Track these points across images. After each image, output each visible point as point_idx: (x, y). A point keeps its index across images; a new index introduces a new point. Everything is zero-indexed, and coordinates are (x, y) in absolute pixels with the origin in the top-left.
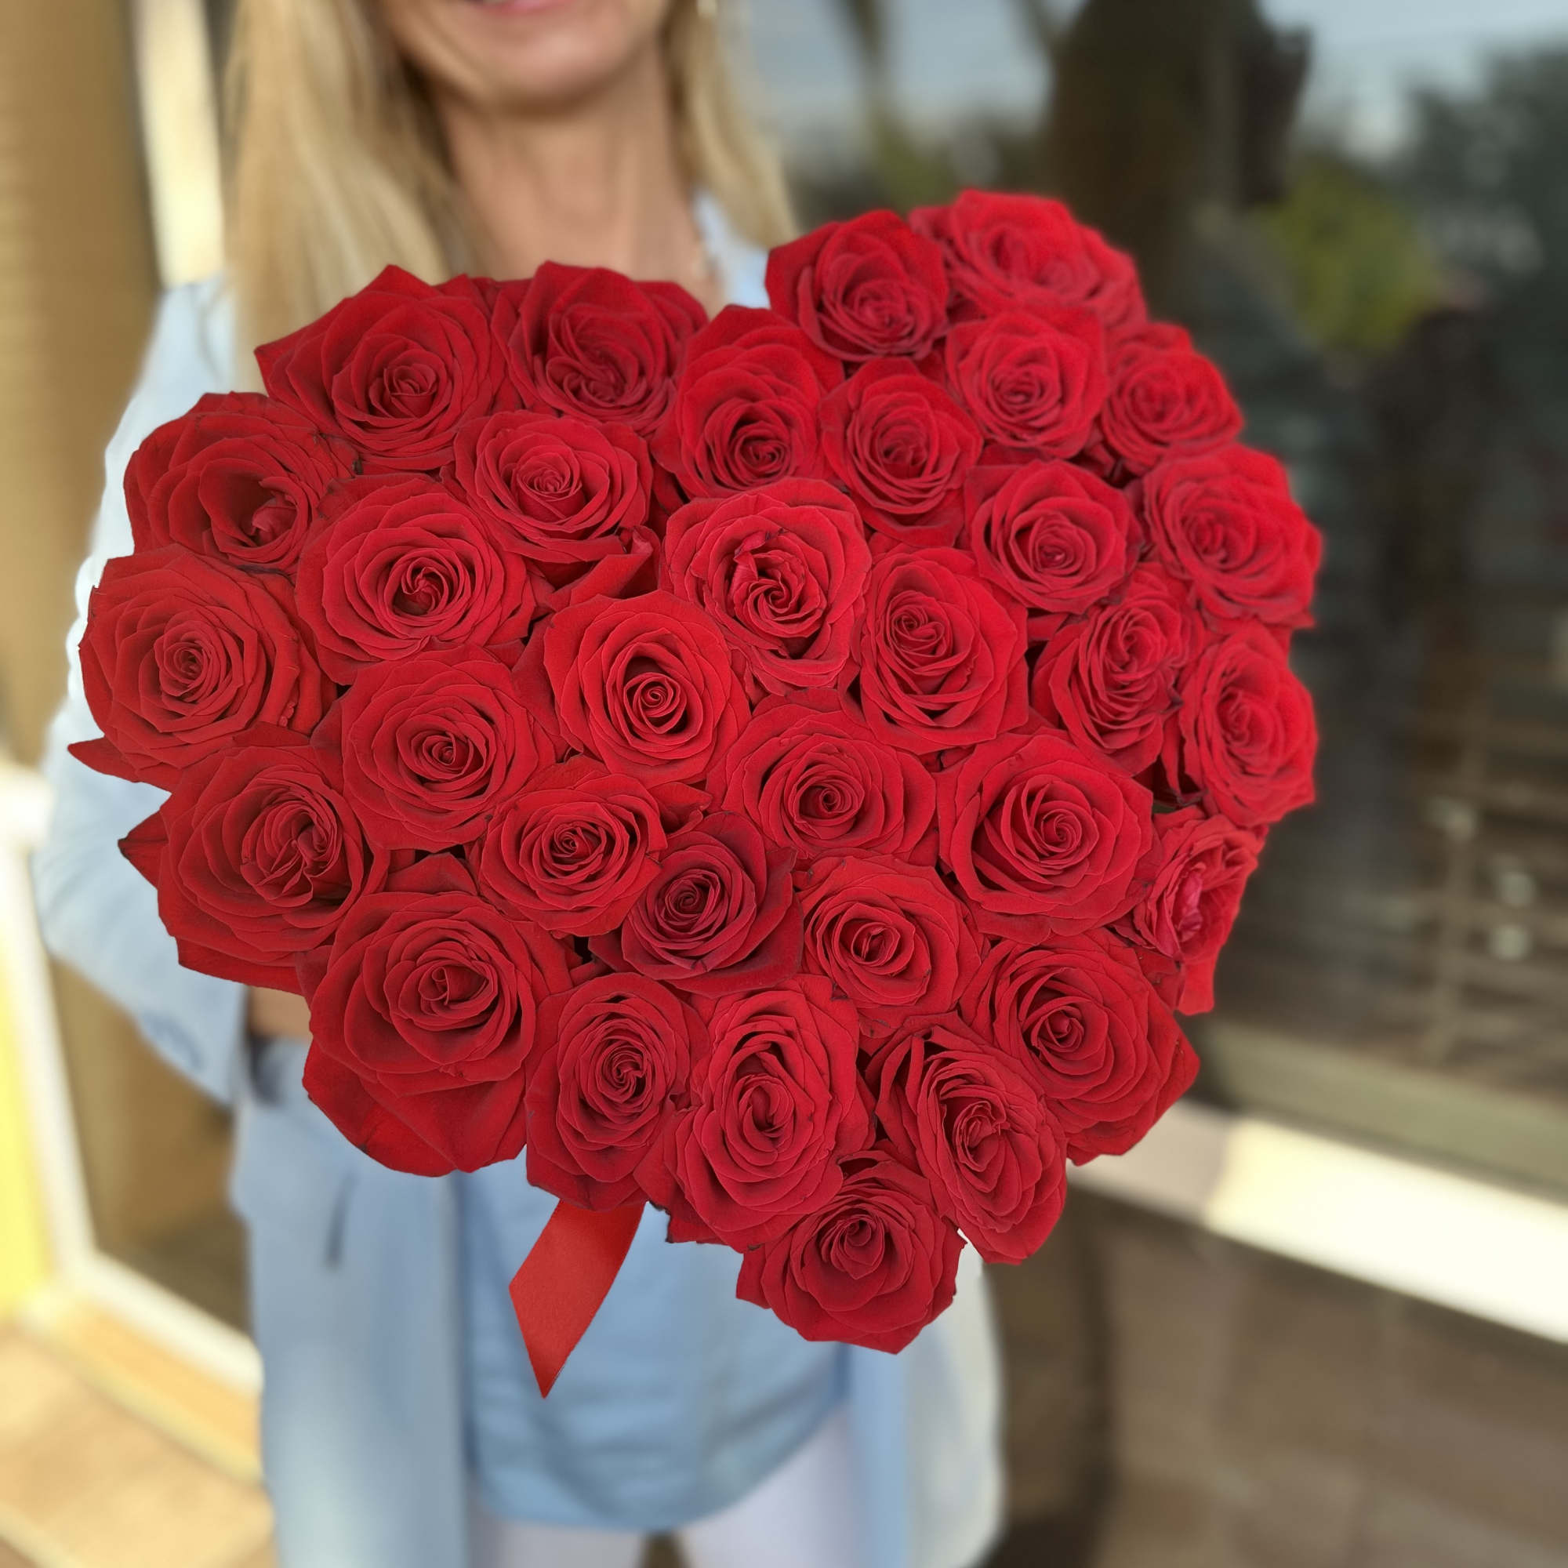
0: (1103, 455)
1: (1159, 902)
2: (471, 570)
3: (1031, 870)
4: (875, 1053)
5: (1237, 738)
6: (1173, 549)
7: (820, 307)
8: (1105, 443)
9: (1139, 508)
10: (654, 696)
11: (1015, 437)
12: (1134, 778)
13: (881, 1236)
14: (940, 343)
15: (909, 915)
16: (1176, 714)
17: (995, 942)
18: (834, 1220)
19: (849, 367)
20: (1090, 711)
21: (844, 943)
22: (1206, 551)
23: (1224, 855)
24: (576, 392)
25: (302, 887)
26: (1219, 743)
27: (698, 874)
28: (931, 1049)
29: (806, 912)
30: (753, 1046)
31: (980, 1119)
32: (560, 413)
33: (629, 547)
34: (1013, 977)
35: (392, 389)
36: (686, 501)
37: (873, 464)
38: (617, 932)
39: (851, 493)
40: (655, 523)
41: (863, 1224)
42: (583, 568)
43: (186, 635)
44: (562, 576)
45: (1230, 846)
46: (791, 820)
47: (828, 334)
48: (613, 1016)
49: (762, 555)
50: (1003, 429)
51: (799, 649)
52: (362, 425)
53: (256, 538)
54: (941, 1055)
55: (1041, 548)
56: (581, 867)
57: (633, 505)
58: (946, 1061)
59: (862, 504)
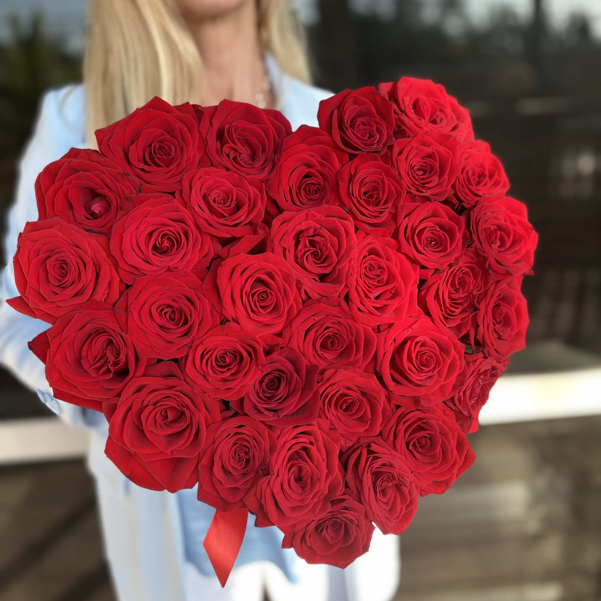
0: (455, 201)
1: (464, 393)
2: (187, 236)
3: (415, 377)
4: (346, 452)
5: (499, 323)
6: (481, 243)
7: (340, 127)
8: (456, 195)
9: (468, 224)
10: (263, 297)
11: (418, 190)
12: (458, 339)
13: (343, 526)
14: (391, 148)
15: (363, 393)
16: (476, 314)
17: (398, 407)
18: (326, 520)
19: (352, 157)
20: (441, 310)
21: (336, 405)
22: (493, 242)
23: (491, 372)
24: (235, 159)
25: (108, 371)
26: (492, 327)
27: (277, 374)
28: (370, 452)
29: (321, 393)
30: (297, 448)
31: (387, 481)
32: (228, 169)
33: (255, 232)
34: (404, 423)
35: (155, 153)
36: (281, 212)
37: (359, 198)
38: (242, 399)
39: (351, 212)
40: (268, 222)
41: (336, 522)
42: (235, 240)
43: (62, 258)
44: (225, 242)
45: (494, 368)
46: (317, 352)
47: (344, 141)
48: (237, 434)
49: (312, 238)
50: (414, 187)
52: (143, 170)
53: (93, 214)
54: (374, 455)
55: (426, 238)
56: (228, 370)
57: (258, 212)
58: (375, 458)
59: (355, 218)
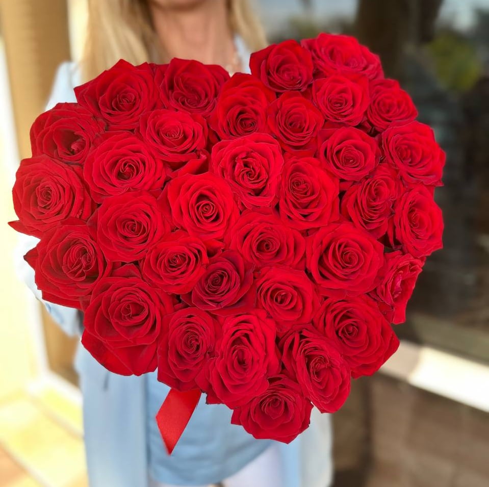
0: (367, 125)
1: (386, 285)
2: (144, 164)
3: (340, 273)
4: (282, 338)
5: (414, 226)
6: (392, 158)
7: (269, 74)
8: (368, 121)
9: (380, 144)
10: (207, 209)
11: (336, 119)
12: (378, 240)
13: (283, 403)
14: (310, 86)
15: (295, 288)
16: (393, 217)
17: (326, 298)
18: (267, 398)
19: (278, 94)
20: (362, 216)
21: (272, 297)
22: (404, 159)
23: (410, 267)
24: (183, 103)
25: (82, 274)
26: (408, 226)
27: (220, 272)
28: (302, 337)
29: (258, 286)
30: (237, 335)
31: (320, 363)
32: (177, 110)
33: (199, 157)
34: (332, 311)
35: (120, 102)
36: (220, 140)
37: (285, 127)
38: (191, 293)
39: (277, 138)
40: (208, 148)
41: (277, 400)
42: (182, 164)
43: (47, 186)
44: (175, 166)
45: (412, 264)
46: (254, 253)
47: (271, 83)
48: (188, 323)
49: (245, 160)
50: (332, 116)
51: (258, 193)
52: (109, 114)
53: (73, 152)
54: (305, 339)
55: (344, 157)
56: (179, 269)
57: (201, 142)
58: (307, 342)
59: (281, 142)
